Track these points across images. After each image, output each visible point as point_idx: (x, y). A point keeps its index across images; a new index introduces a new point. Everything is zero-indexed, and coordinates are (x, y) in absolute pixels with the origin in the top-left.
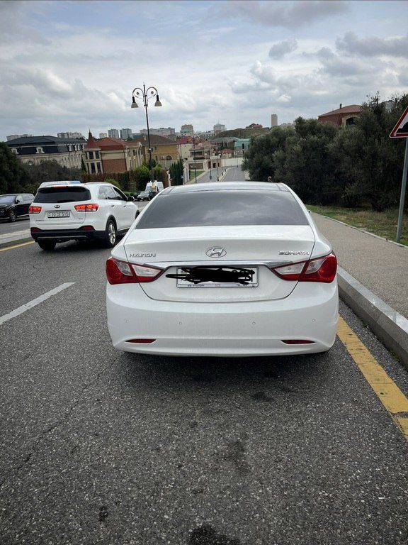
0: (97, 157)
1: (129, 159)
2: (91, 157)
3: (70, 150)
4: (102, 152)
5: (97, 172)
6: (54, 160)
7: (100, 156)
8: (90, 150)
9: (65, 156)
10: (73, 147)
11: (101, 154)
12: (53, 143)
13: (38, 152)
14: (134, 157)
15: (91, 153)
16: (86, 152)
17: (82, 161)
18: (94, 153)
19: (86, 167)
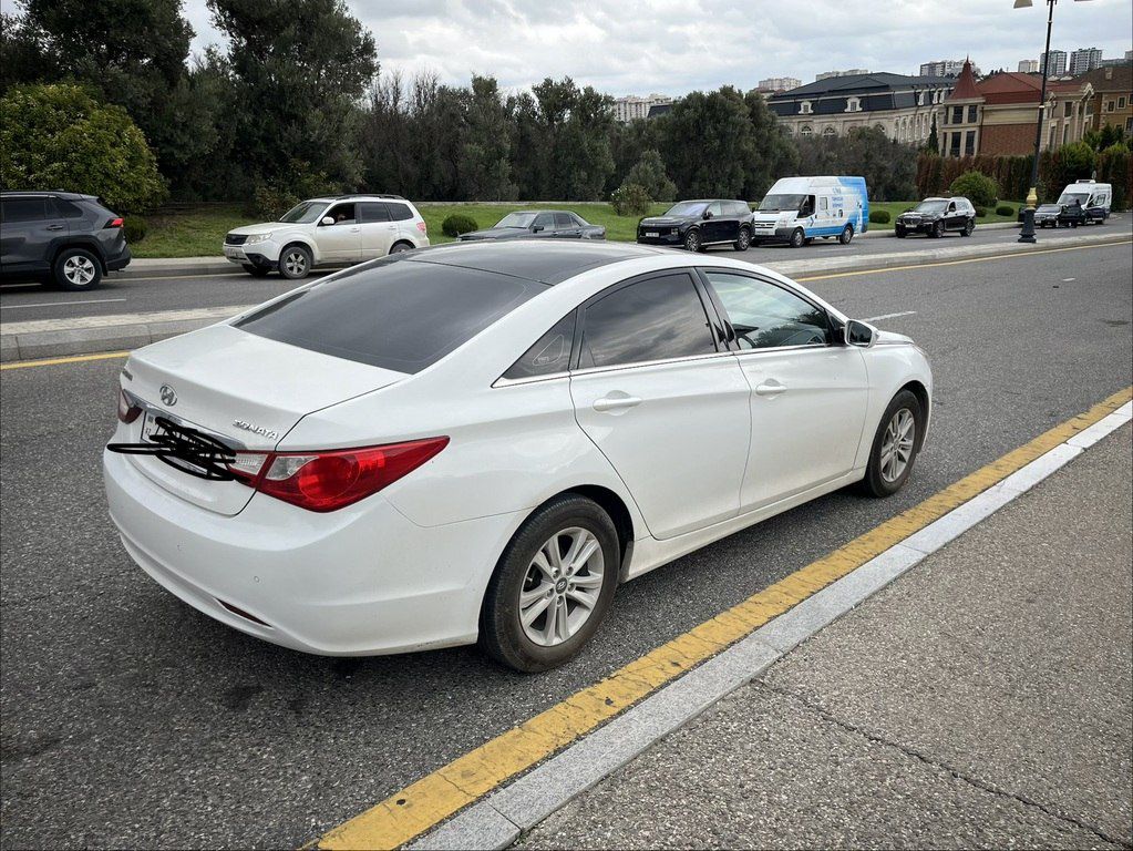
0: (972, 119)
1: (1050, 123)
2: (958, 119)
3: (921, 103)
4: (986, 107)
5: (962, 154)
6: (879, 126)
7: (979, 115)
8: (959, 102)
9: (906, 115)
10: (931, 95)
11: (982, 111)
12: (886, 87)
13: (848, 110)
14: (1067, 121)
15: (959, 110)
16: (947, 108)
17: (934, 129)
18: (966, 111)
19: (940, 142)
